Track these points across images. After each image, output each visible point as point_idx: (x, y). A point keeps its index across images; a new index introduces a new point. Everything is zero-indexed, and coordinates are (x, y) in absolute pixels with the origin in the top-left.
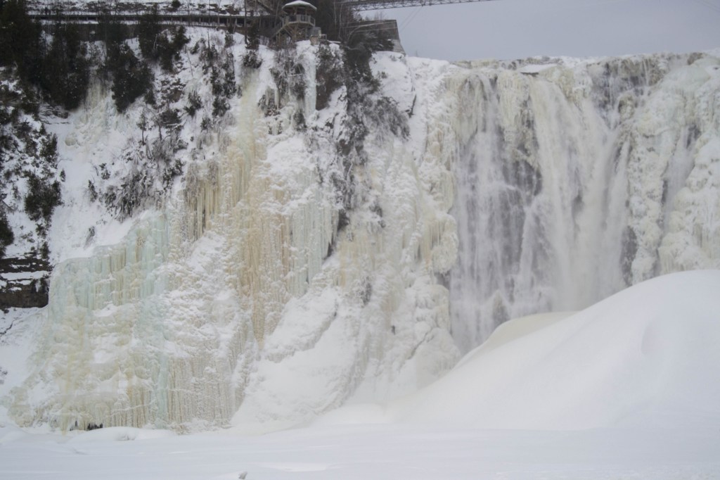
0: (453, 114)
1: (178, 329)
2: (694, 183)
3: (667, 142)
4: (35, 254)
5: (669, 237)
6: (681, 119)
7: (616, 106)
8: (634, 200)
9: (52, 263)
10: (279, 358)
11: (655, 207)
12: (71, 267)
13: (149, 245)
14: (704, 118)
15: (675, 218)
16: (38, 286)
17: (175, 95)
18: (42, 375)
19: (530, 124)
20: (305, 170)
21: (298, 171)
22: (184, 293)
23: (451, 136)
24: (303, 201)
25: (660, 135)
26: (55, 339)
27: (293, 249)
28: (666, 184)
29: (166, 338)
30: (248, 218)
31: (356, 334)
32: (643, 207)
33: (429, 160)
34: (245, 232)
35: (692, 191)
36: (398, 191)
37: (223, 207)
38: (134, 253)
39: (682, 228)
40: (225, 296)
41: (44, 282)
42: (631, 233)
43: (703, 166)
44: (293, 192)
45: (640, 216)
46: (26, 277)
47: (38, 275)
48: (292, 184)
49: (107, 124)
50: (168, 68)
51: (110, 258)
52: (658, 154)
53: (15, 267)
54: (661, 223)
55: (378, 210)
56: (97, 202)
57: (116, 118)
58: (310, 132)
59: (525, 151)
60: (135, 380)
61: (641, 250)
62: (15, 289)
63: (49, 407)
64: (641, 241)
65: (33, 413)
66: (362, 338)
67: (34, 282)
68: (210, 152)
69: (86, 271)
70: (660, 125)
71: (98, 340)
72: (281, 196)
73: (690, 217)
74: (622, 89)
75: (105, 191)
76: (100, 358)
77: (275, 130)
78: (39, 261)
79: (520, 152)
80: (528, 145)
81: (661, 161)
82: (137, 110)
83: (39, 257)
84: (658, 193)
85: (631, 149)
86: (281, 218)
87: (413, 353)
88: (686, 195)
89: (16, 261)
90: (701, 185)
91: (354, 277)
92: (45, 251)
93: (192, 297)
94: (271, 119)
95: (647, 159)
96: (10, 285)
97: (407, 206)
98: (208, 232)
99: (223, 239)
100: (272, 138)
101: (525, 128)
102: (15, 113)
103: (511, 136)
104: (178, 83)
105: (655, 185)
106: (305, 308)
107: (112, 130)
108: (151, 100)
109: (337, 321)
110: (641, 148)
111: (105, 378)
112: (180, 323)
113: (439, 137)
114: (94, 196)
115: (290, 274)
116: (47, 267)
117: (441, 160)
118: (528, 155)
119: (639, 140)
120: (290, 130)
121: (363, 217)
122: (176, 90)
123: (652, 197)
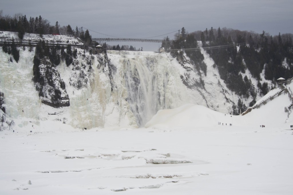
0: (123, 67)
1: (94, 110)
2: (170, 84)
3: (163, 76)
4: (66, 96)
5: (167, 94)
6: (165, 71)
7: (150, 67)
8: (159, 86)
9: (69, 98)
10: (107, 115)
11: (163, 88)
12: (73, 99)
13: (86, 95)
14: (169, 72)
15: (167, 90)
16: (68, 103)
17: (77, 63)
18: (75, 119)
19: (136, 70)
20: (107, 80)
21: (106, 80)
22: (93, 104)
23: (123, 72)
24: (107, 86)
25: (161, 74)
26: (75, 113)
27: (106, 95)
28: (164, 83)
29: (93, 112)
30: (100, 90)
31: (118, 111)
32: (160, 88)
33: (120, 77)
34: (100, 92)
35: (170, 85)
36: (118, 83)
37: (96, 88)
38: (84, 97)
39: (169, 92)
40: (99, 104)
41: (69, 102)
42: (159, 92)
43: (171, 81)
44: (105, 84)
45: (160, 89)
46: (66, 101)
47: (68, 100)
48: (105, 83)
49: (64, 68)
50: (75, 58)
51: (80, 97)
52: (162, 78)
53: (63, 99)
54: (164, 91)
55: (116, 87)
56: (72, 86)
57: (66, 67)
58: (105, 72)
59: (136, 75)
60: (90, 120)
61: (161, 96)
62: (64, 103)
63: (78, 125)
64: (161, 94)
65: (76, 126)
66: (119, 111)
67: (67, 102)
68: (92, 77)
69: (76, 100)
70: (161, 72)
71: (81, 113)
72: (104, 85)
73: (170, 90)
74: (150, 63)
75: (72, 84)
76: (83, 116)
77: (100, 72)
78: (67, 98)
79: (135, 75)
80: (136, 74)
81: (162, 79)
82: (71, 66)
83: (67, 97)
84: (163, 85)
85: (157, 77)
86: (104, 89)
87: (126, 114)
88: (168, 86)
89: (63, 98)
90: (171, 84)
91: (115, 100)
92: (68, 96)
93: (95, 105)
94: (99, 70)
95: (160, 79)
96: (63, 102)
97: (120, 86)
98: (94, 92)
99: (96, 94)
100: (100, 73)
101: (135, 71)
102: (51, 67)
103: (133, 72)
104: (77, 61)
105: (162, 84)
106: (109, 106)
107: (66, 70)
108: (73, 64)
109: (114, 108)
110: (159, 77)
111: (85, 119)
112: (94, 109)
113: (121, 72)
114: (71, 85)
115: (106, 100)
116: (68, 99)
117: (122, 77)
118: (136, 76)
119: (158, 75)
120: (102, 72)
121: (115, 89)
122: (77, 62)
123: (162, 86)
